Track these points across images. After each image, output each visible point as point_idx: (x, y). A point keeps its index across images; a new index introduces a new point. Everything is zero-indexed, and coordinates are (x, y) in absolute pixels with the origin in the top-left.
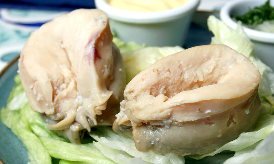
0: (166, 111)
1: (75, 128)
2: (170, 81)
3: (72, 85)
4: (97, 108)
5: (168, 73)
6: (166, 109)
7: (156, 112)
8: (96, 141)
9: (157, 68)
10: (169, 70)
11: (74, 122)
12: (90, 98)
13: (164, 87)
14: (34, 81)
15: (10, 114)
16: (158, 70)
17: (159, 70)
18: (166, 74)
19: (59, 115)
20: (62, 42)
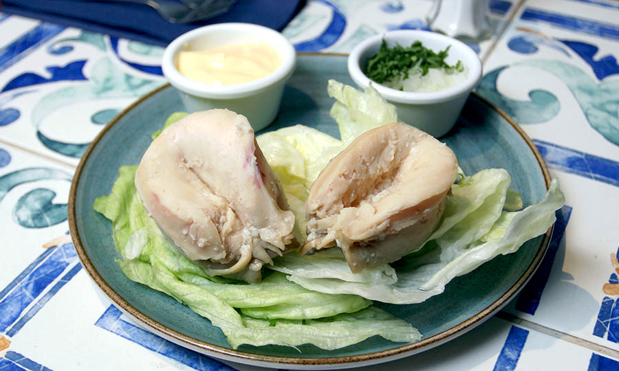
0: (384, 223)
1: (257, 266)
2: (359, 183)
3: (230, 214)
4: (287, 238)
5: (355, 174)
6: (383, 221)
7: (371, 228)
8: (290, 275)
9: (343, 172)
10: (355, 171)
11: (252, 259)
12: (269, 226)
13: (354, 191)
14: (188, 224)
15: (132, 265)
16: (344, 175)
17: (346, 174)
18: (354, 177)
19: (232, 257)
20: (185, 161)
